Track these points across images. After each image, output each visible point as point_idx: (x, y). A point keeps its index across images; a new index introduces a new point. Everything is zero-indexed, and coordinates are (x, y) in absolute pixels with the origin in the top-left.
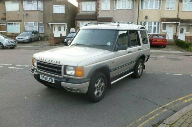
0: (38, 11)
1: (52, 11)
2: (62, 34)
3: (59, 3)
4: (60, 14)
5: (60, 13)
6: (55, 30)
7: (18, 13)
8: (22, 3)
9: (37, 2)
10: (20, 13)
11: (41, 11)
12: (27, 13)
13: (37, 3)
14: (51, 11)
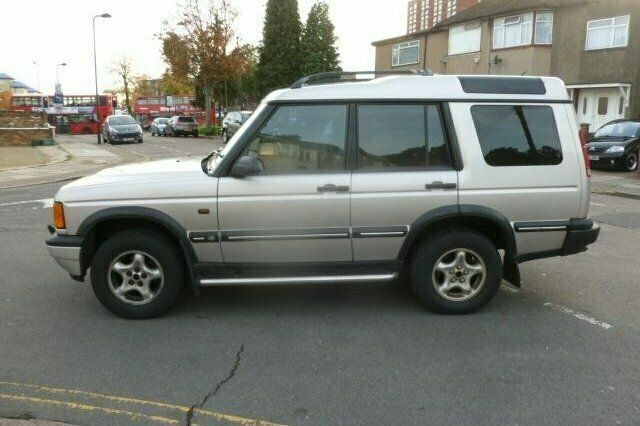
0: (533, 48)
1: (583, 42)
2: (587, 126)
3: (610, 12)
4: (608, 50)
5: (612, 46)
6: (585, 112)
7: (477, 60)
8: (491, 26)
9: (535, 16)
10: (481, 59)
11: (544, 46)
12: (501, 56)
13: (531, 22)
14: (578, 43)
